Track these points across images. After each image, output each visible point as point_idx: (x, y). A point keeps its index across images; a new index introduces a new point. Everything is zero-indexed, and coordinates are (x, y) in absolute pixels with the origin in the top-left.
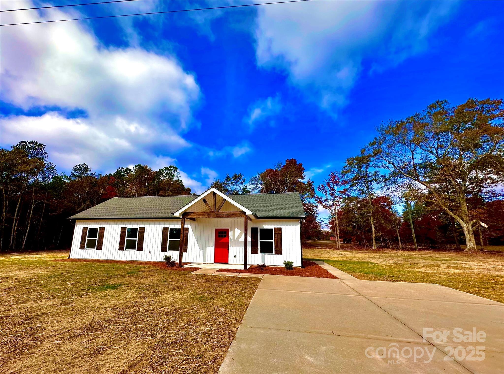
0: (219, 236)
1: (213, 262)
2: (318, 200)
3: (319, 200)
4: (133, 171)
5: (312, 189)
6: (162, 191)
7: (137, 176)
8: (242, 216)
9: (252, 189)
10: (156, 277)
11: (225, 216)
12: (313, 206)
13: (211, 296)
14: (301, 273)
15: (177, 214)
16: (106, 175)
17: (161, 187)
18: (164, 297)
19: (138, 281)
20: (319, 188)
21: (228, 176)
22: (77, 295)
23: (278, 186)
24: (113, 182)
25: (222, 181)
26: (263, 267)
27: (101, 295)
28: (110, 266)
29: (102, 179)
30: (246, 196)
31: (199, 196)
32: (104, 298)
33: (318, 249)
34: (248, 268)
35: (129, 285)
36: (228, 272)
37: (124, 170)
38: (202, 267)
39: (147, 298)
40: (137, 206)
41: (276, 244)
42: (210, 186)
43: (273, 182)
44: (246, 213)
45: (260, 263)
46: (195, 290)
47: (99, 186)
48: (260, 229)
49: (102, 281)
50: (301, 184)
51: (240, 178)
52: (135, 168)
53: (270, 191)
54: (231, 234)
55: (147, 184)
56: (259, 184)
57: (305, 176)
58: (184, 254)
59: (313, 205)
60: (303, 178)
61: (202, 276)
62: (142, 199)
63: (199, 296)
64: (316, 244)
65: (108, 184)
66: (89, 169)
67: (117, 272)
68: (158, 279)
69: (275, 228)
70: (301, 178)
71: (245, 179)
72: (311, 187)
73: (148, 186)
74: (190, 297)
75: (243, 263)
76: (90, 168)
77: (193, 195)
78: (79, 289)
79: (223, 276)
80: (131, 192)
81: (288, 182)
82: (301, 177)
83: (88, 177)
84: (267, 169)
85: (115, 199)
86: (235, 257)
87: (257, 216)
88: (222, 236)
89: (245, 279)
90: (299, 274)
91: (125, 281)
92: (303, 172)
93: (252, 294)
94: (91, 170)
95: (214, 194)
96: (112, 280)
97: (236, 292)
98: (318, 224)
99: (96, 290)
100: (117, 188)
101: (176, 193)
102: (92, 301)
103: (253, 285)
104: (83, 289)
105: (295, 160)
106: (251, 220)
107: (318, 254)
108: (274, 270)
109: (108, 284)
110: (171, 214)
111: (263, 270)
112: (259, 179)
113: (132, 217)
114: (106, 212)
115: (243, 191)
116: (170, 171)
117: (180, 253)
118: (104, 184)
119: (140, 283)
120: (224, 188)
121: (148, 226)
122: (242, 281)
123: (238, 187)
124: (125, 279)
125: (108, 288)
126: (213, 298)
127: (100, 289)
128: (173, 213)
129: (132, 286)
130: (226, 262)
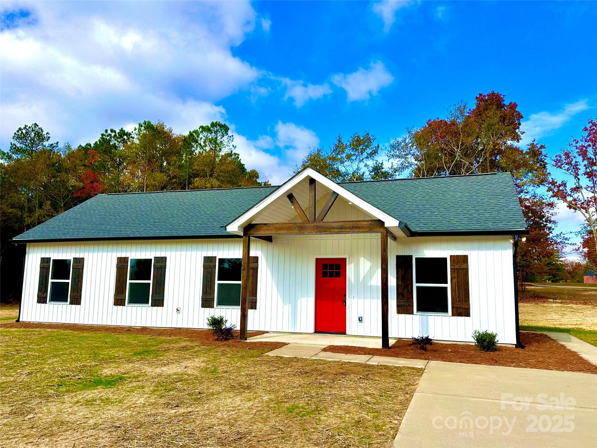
0: (325, 275)
1: (313, 331)
2: (556, 190)
3: (559, 190)
4: (136, 137)
5: (541, 165)
6: (197, 179)
7: (145, 148)
8: (375, 230)
9: (395, 169)
10: (195, 361)
11: (336, 230)
12: (543, 203)
13: (314, 407)
14: (515, 358)
15: (234, 228)
16: (80, 146)
17: (196, 169)
18: (212, 405)
19: (158, 370)
20: (559, 161)
21: (339, 141)
22: (40, 397)
23: (458, 158)
24: (95, 161)
25: (326, 153)
26: (425, 344)
27: (85, 397)
28: (100, 338)
29: (71, 155)
30: (381, 186)
31: (279, 187)
32: (92, 404)
33: (554, 305)
34: (390, 345)
35: (140, 379)
36: (347, 354)
37: (115, 135)
38: (290, 342)
39: (177, 406)
40: (148, 213)
41: (454, 293)
42: (300, 165)
43: (445, 150)
44: (383, 223)
45: (417, 335)
46: (278, 391)
47: (67, 171)
48: (416, 258)
49: (85, 368)
50: (512, 153)
51: (366, 144)
52: (140, 129)
53: (437, 171)
54: (350, 270)
55: (165, 164)
56: (410, 156)
57: (524, 132)
58: (250, 312)
59: (544, 201)
60: (517, 138)
61: (291, 360)
62: (156, 196)
63: (287, 405)
64: (549, 293)
65: (84, 165)
66: (45, 136)
67: (113, 351)
68: (198, 366)
69: (451, 256)
70: (513, 139)
71: (378, 147)
72: (537, 159)
73: (169, 169)
74: (268, 406)
75: (380, 334)
76: (47, 133)
77: (265, 185)
78: (42, 384)
79: (335, 362)
80: (132, 182)
81: (482, 150)
82: (514, 136)
83: (44, 151)
84: (429, 121)
85: (101, 197)
86: (360, 320)
87: (409, 230)
88: (331, 275)
89: (385, 369)
90: (513, 362)
91: (132, 370)
92: (520, 124)
93: (405, 404)
94: (49, 137)
95: (312, 181)
96: (106, 368)
97: (368, 398)
98: (555, 246)
99: (75, 387)
100: (104, 175)
101: (229, 182)
102: (70, 410)
103: (404, 383)
104: (49, 386)
105: (498, 95)
106: (395, 238)
107: (555, 316)
108: (451, 352)
109: (97, 376)
110: (221, 227)
111: (425, 349)
112: (410, 145)
113: (138, 235)
114: (85, 225)
115: (373, 173)
116: (213, 134)
117: (242, 311)
118: (77, 167)
119: (161, 375)
120: (332, 169)
121: (173, 253)
122: (380, 373)
123: (362, 165)
124: (131, 365)
125: (97, 383)
126: (318, 410)
127: (84, 385)
128: (226, 226)
129: (147, 380)
130: (341, 330)
